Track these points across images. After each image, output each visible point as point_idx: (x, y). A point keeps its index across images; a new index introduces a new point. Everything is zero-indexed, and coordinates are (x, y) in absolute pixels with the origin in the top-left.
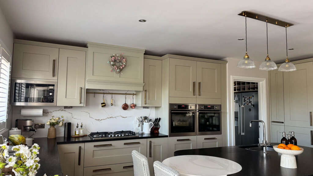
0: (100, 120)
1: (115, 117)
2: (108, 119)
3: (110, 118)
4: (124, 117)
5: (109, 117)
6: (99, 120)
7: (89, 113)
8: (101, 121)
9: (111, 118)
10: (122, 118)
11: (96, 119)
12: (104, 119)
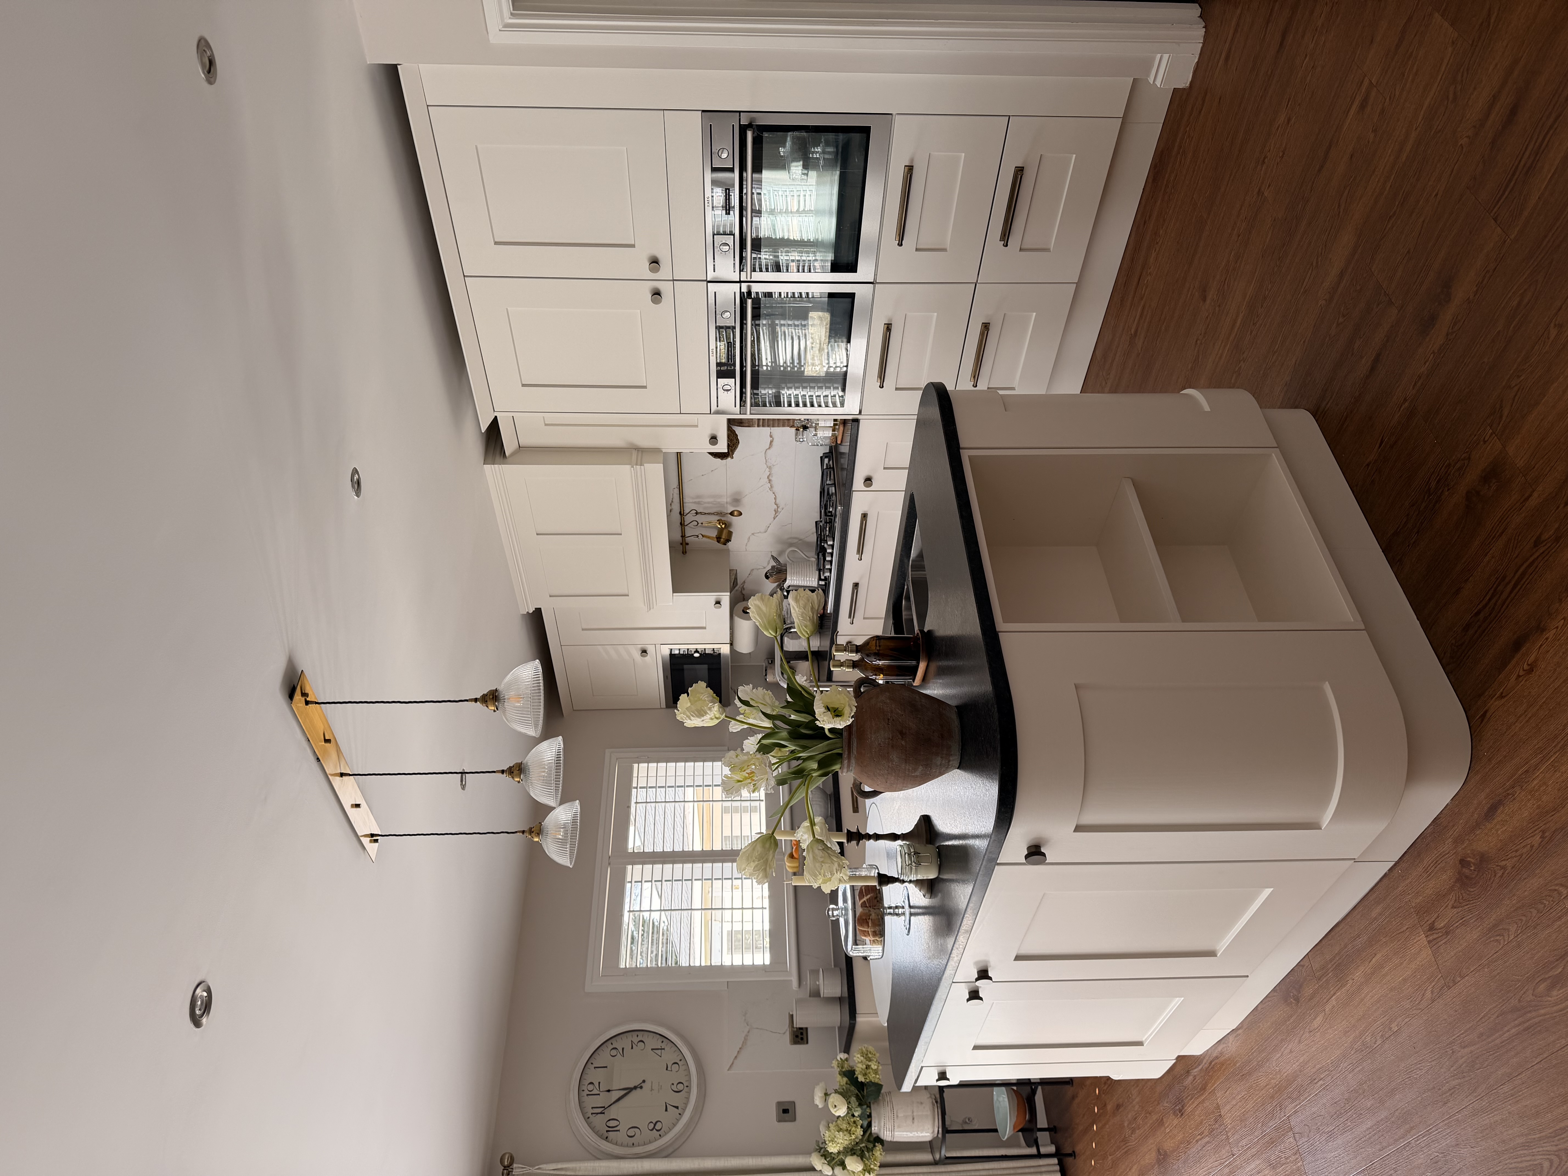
1: (770, 468)
2: (775, 489)
3: (773, 483)
4: (771, 442)
5: (769, 485)
6: (776, 511)
7: (753, 534)
8: (781, 506)
9: (770, 481)
10: (772, 449)
11: (775, 518)
12: (775, 499)
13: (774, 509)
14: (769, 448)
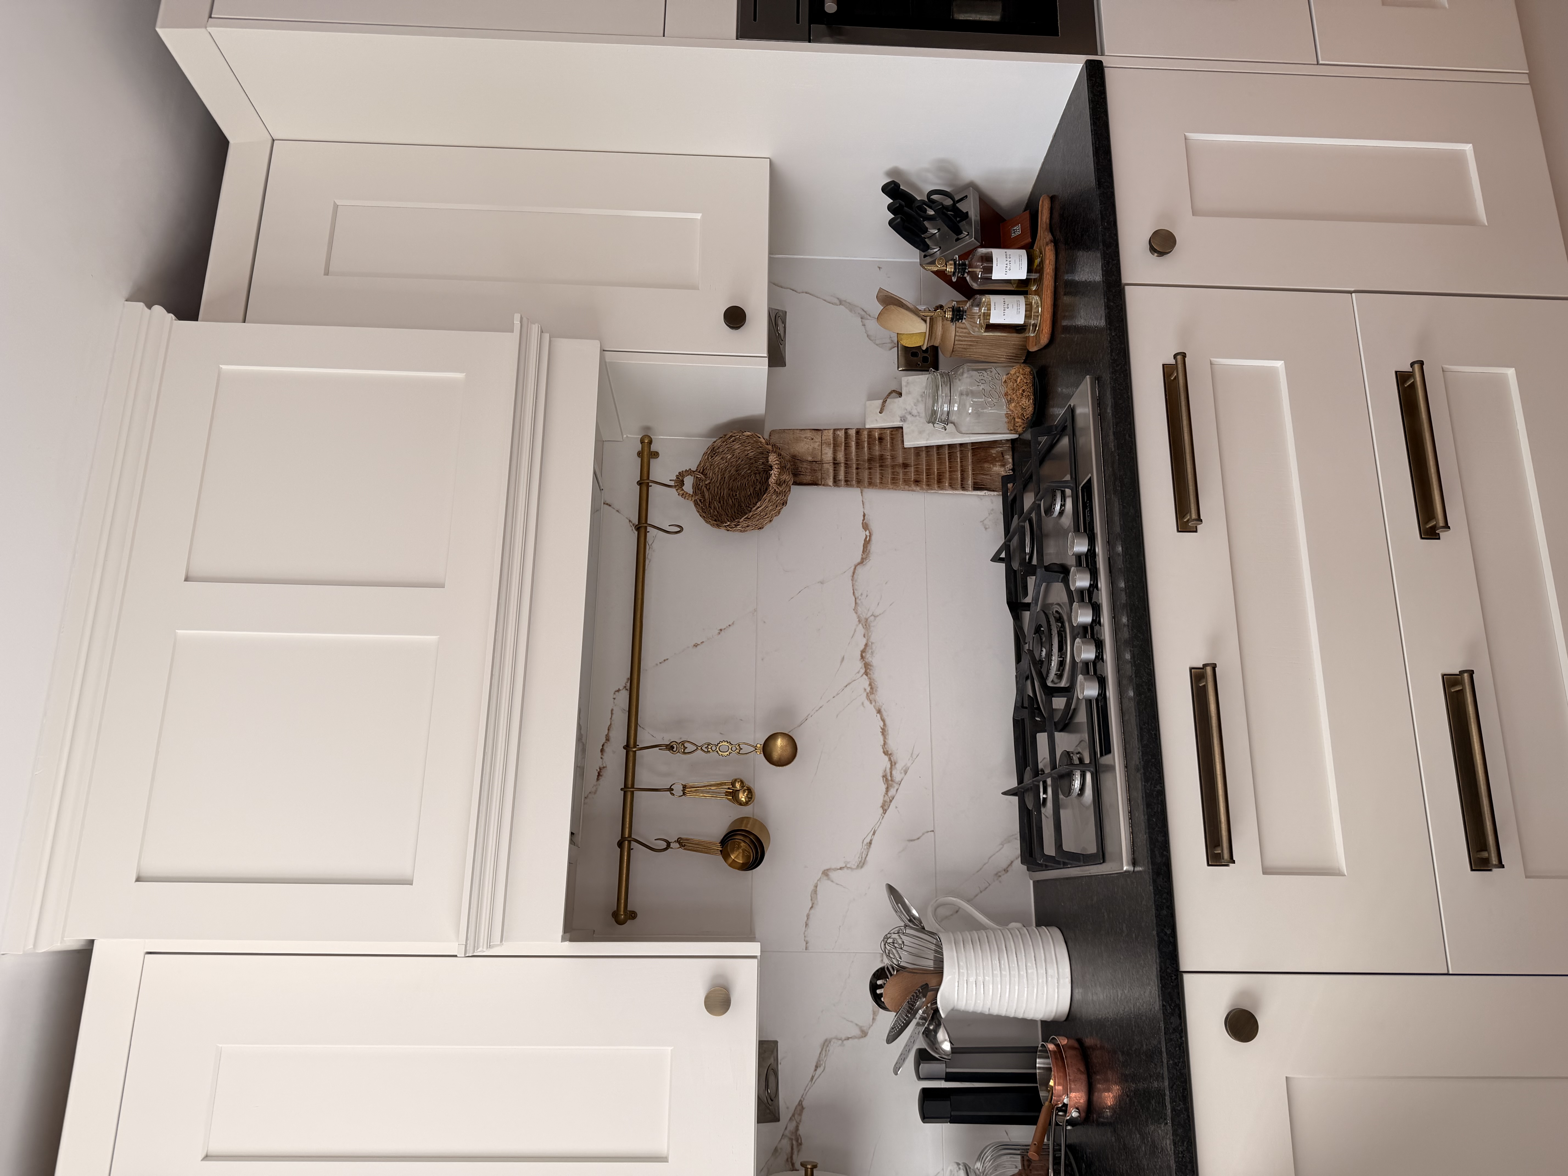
0: (893, 764)
6: (888, 780)
8: (902, 759)
11: (885, 808)
12: (884, 732)
13: (881, 774)
14: (862, 562)
